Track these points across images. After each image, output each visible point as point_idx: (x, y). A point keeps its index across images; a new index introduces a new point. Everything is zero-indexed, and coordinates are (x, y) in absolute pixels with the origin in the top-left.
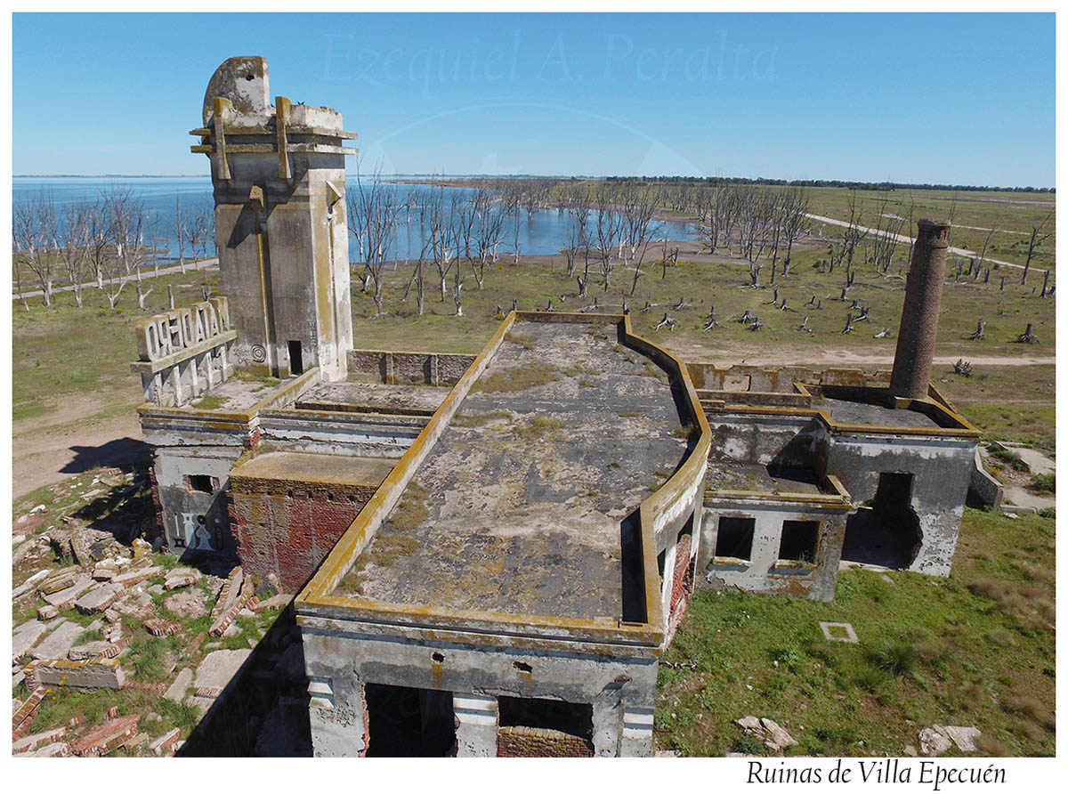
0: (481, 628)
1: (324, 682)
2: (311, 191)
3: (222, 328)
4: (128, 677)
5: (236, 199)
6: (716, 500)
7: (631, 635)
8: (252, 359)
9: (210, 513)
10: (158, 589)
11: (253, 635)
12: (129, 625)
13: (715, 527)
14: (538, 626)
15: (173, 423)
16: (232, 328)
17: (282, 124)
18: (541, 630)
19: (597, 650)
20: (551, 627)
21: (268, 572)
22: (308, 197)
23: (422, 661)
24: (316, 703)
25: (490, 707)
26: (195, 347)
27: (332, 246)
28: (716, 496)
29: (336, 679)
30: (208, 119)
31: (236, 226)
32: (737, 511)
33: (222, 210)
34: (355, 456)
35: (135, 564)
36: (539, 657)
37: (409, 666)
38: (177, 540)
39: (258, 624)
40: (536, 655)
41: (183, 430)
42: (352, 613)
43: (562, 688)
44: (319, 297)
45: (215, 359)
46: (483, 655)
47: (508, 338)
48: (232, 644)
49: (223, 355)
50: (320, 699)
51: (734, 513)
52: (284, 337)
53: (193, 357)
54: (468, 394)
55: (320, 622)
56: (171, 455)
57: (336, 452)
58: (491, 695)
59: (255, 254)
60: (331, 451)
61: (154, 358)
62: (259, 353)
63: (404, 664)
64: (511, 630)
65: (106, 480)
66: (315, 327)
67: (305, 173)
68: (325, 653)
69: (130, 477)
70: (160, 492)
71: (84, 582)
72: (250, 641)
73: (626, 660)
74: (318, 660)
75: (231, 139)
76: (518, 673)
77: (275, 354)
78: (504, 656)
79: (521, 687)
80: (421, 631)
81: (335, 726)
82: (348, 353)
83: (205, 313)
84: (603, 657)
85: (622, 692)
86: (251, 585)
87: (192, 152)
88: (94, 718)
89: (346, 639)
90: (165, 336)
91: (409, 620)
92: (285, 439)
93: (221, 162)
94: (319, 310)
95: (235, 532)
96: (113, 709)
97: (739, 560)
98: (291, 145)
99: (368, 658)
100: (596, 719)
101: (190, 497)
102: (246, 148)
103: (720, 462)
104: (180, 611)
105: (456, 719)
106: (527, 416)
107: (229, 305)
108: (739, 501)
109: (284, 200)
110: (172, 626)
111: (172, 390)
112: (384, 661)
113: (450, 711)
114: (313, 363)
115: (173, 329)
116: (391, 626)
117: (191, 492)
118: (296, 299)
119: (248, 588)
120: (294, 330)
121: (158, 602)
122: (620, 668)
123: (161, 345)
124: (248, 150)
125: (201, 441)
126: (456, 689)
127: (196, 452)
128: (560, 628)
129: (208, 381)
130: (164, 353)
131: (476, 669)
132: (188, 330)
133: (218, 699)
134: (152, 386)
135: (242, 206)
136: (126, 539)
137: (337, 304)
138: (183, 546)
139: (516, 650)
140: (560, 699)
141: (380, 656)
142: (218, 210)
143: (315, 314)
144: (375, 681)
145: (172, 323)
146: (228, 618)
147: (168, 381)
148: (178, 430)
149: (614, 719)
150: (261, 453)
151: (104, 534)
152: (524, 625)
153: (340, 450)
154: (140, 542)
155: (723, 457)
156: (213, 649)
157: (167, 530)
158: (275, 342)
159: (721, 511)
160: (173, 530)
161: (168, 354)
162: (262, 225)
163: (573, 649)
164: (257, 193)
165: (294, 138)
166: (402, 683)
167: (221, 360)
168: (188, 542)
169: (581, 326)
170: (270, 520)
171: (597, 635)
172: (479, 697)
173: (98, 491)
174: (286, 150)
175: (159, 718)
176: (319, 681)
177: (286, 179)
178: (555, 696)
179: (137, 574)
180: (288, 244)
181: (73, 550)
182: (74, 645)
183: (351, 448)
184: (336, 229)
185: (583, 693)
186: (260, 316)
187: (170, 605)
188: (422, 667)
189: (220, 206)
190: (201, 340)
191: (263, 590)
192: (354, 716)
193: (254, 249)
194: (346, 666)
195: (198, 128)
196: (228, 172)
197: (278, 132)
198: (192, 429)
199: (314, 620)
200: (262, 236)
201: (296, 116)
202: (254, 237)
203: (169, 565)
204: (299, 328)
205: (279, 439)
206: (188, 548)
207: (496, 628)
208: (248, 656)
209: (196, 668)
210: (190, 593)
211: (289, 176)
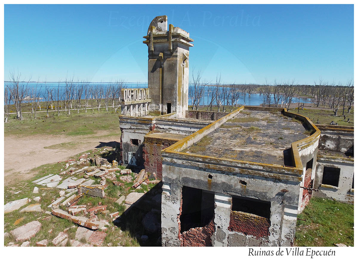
0: (228, 164)
1: (168, 185)
2: (178, 54)
3: (147, 98)
4: (105, 195)
5: (155, 57)
6: (322, 159)
7: (288, 170)
8: (155, 109)
9: (137, 153)
10: (118, 174)
11: (146, 190)
12: (108, 181)
13: (322, 171)
14: (250, 164)
15: (129, 121)
16: (150, 99)
17: (171, 32)
18: (251, 166)
19: (274, 176)
20: (255, 165)
21: (153, 172)
22: (177, 56)
23: (204, 178)
24: (164, 193)
25: (229, 200)
26: (138, 101)
27: (183, 74)
28: (323, 157)
29: (172, 184)
30: (149, 33)
31: (154, 66)
32: (332, 164)
33: (150, 61)
34: (186, 135)
35: (113, 167)
36: (250, 178)
37: (199, 180)
38: (126, 161)
39: (148, 187)
40: (249, 177)
41: (131, 123)
42: (180, 156)
43: (258, 193)
44: (178, 89)
45: (144, 107)
46: (228, 176)
47: (241, 112)
48: (139, 191)
49: (146, 106)
50: (166, 192)
51: (331, 165)
52: (166, 102)
53: (137, 104)
54: (226, 122)
55: (169, 160)
56: (127, 132)
57: (180, 134)
58: (230, 194)
59: (159, 74)
60: (178, 133)
61: (126, 101)
62: (157, 107)
63: (198, 179)
64: (240, 165)
65: (107, 149)
66: (176, 98)
67: (176, 48)
68: (169, 172)
69: (115, 149)
70: (123, 144)
71: (97, 170)
72: (144, 191)
73: (286, 182)
74: (166, 175)
75: (155, 38)
76: (241, 185)
77: (162, 108)
78: (236, 177)
79: (242, 191)
80: (205, 165)
81: (170, 203)
82: (186, 111)
83: (142, 91)
84: (277, 180)
85: (284, 197)
86: (147, 175)
87: (143, 43)
88: (94, 204)
89: (177, 167)
90: (130, 95)
91: (201, 160)
92: (163, 128)
93: (151, 45)
94: (178, 93)
95: (144, 157)
96: (100, 203)
97: (333, 186)
98: (173, 39)
99: (184, 176)
100: (272, 209)
101: (131, 146)
102: (159, 41)
103: (324, 150)
104: (124, 180)
105: (215, 204)
106: (247, 128)
107: (150, 91)
108: (333, 160)
109: (169, 57)
110: (121, 184)
111: (130, 113)
112: (190, 177)
113: (213, 200)
114: (175, 111)
115: (132, 94)
116: (194, 162)
117: (132, 145)
118: (171, 89)
119: (147, 176)
120: (169, 100)
121: (117, 177)
122: (283, 186)
123: (128, 97)
124: (160, 41)
125: (137, 127)
126: (216, 191)
127: (135, 131)
128: (259, 165)
129: (141, 113)
130: (129, 100)
131: (225, 182)
132: (137, 95)
133: (132, 205)
134: (124, 110)
135: (156, 59)
136: (110, 161)
137: (184, 94)
138: (127, 163)
139: (240, 175)
140: (257, 198)
141: (189, 175)
142: (149, 61)
143: (176, 94)
144: (186, 185)
145: (132, 92)
146: (138, 183)
147: (129, 110)
148: (130, 123)
149: (280, 210)
150: (155, 133)
151: (104, 159)
152: (245, 164)
153: (181, 133)
154: (115, 161)
155: (325, 148)
156: (133, 192)
157: (123, 157)
158: (163, 104)
159: (325, 164)
160: (125, 157)
161: (130, 101)
162: (162, 66)
163: (264, 175)
164: (161, 55)
165: (174, 37)
166: (196, 187)
167: (146, 108)
168: (129, 162)
169: (268, 111)
170: (155, 153)
171: (274, 169)
172: (224, 195)
173: (105, 151)
174: (171, 41)
175: (113, 208)
176: (166, 184)
177: (170, 50)
178: (255, 197)
179: (113, 169)
180: (169, 71)
181: (95, 162)
182: (92, 185)
183: (185, 132)
184: (185, 69)
185: (267, 196)
186: (159, 95)
187: (121, 178)
188: (204, 180)
189: (150, 60)
190: (140, 100)
191: (151, 177)
192: (177, 199)
193: (159, 73)
194: (176, 178)
195: (145, 36)
196: (153, 48)
197: (169, 35)
198: (134, 123)
199: (167, 159)
200: (162, 69)
201: (175, 31)
202: (159, 69)
203: (122, 169)
204: (171, 99)
205: (161, 129)
206: (129, 164)
207: (233, 164)
208: (143, 195)
209: (126, 196)
210: (128, 176)
211: (171, 49)
